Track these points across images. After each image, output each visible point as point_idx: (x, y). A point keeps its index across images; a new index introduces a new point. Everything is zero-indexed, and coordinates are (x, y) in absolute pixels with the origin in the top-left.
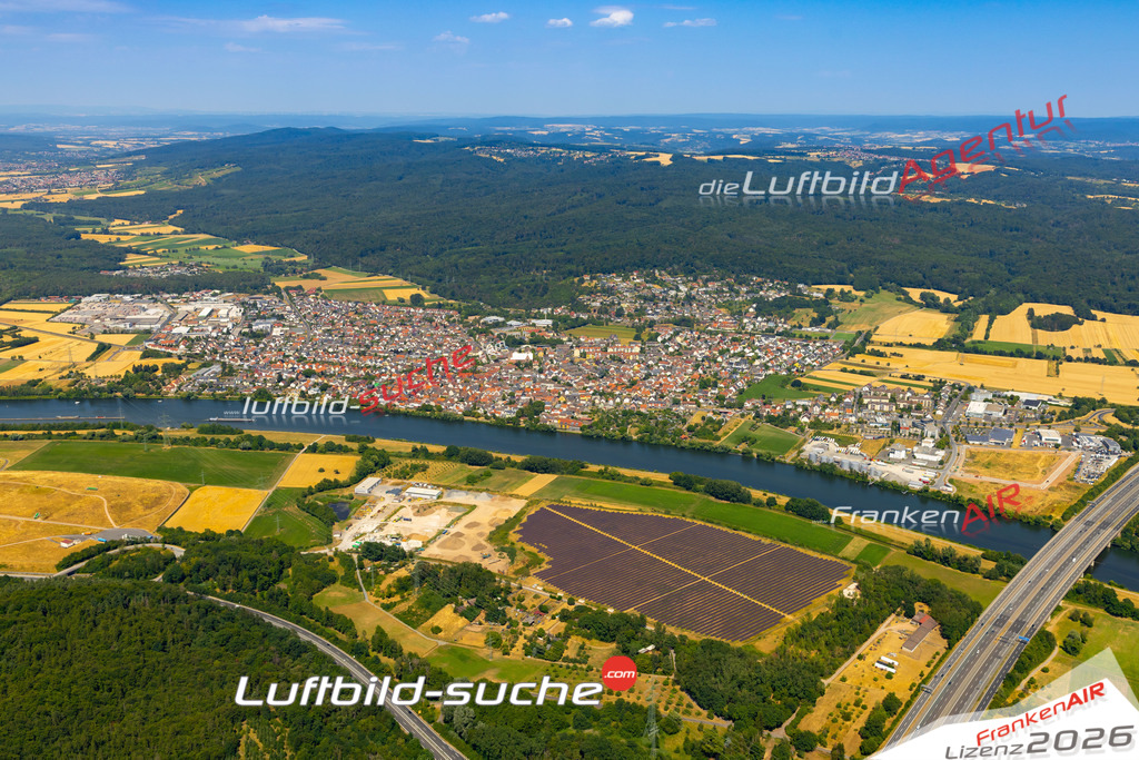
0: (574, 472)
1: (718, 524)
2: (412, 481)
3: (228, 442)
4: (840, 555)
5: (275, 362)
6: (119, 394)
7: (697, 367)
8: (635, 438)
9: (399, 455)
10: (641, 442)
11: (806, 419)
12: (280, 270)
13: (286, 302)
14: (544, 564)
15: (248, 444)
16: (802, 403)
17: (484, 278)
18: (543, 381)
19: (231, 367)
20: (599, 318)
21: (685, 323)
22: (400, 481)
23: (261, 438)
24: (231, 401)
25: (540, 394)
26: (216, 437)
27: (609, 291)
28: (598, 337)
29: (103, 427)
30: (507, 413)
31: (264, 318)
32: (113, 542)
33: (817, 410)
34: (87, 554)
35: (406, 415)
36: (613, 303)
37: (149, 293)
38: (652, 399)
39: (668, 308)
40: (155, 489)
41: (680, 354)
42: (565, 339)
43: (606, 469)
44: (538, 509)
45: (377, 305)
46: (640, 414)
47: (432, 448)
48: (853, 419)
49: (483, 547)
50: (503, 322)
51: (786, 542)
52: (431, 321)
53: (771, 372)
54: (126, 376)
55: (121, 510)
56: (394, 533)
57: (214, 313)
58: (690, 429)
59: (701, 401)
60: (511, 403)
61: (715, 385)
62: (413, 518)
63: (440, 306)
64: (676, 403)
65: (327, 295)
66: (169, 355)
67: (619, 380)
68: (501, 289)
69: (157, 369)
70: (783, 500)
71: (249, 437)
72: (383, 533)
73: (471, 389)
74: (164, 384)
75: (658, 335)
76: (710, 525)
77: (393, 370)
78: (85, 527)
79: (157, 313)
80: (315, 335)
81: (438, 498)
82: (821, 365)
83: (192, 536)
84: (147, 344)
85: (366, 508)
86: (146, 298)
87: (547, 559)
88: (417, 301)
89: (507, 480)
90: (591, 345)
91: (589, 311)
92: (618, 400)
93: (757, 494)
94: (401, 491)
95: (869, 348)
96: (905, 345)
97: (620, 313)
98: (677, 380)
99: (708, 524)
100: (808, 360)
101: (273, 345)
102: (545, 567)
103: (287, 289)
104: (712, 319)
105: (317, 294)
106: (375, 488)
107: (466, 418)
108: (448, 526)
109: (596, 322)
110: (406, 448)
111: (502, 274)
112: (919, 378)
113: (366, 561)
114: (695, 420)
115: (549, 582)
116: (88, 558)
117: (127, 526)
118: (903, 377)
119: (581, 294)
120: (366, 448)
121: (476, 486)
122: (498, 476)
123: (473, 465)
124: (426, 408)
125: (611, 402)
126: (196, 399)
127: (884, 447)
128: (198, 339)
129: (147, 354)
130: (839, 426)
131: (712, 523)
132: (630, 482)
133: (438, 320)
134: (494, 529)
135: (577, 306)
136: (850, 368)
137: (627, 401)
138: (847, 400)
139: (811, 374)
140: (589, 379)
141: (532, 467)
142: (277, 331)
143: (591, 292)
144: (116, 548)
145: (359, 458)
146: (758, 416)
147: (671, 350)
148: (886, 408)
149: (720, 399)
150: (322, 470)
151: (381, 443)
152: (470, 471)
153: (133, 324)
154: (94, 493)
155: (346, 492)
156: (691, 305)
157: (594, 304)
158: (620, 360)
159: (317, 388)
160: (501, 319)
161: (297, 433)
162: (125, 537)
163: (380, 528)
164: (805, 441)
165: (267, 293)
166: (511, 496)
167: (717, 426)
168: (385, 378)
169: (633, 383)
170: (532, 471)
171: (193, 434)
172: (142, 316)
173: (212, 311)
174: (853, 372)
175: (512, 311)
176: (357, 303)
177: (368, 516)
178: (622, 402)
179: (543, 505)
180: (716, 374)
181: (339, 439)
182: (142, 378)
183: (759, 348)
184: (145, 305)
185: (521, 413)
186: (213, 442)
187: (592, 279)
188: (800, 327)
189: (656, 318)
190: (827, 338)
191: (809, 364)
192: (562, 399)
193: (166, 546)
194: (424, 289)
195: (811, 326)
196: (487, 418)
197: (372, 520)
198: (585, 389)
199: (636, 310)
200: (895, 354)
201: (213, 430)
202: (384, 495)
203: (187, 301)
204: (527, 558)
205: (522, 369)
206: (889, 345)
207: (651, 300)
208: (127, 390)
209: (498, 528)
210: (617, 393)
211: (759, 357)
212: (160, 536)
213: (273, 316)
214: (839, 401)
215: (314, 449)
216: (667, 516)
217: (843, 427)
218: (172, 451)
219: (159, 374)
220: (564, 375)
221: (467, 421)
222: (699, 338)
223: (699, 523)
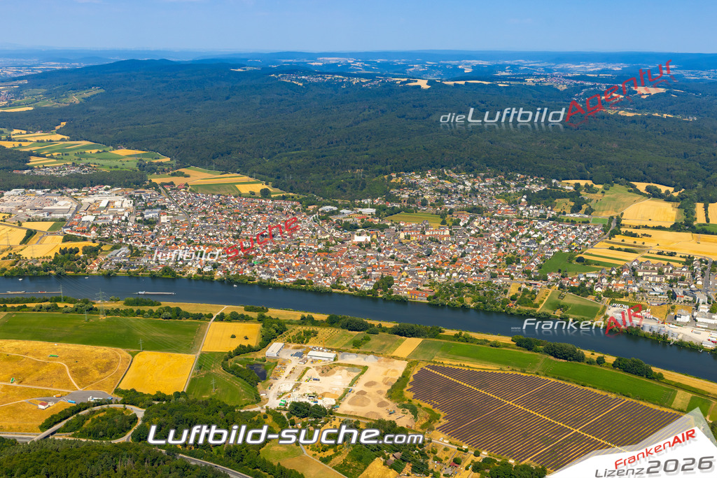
0: (435, 336)
1: (568, 381)
2: (309, 345)
3: (151, 312)
4: (672, 406)
5: (170, 244)
6: (52, 272)
7: (498, 246)
8: (472, 306)
9: (290, 322)
10: (477, 309)
11: (599, 289)
12: (153, 169)
13: (164, 195)
14: (441, 419)
15: (168, 314)
16: (591, 276)
17: (313, 176)
18: (384, 259)
19: (136, 248)
20: (409, 207)
21: (476, 211)
22: (299, 345)
23: (178, 309)
24: (143, 277)
25: (387, 270)
26: (142, 308)
27: (413, 186)
28: (414, 222)
29: (47, 301)
30: (366, 286)
31: (151, 208)
32: (82, 404)
33: (605, 281)
34: (64, 415)
35: (285, 288)
36: (418, 195)
37: (55, 188)
38: (474, 273)
39: (460, 199)
40: (105, 356)
41: (481, 236)
42: (389, 224)
43: (460, 334)
44: (419, 369)
45: (235, 197)
46: (468, 286)
47: (317, 317)
48: (636, 289)
49: (388, 404)
50: (337, 211)
51: (628, 396)
52: (281, 210)
53: (556, 250)
54: (56, 257)
55: (81, 374)
56: (309, 392)
57: (111, 204)
58: (513, 299)
59: (513, 274)
60: (367, 278)
61: (518, 262)
62: (320, 378)
63: (284, 198)
64: (494, 276)
65: (193, 189)
66: (85, 239)
67: (443, 258)
68: (328, 184)
69: (78, 252)
70: (610, 359)
71: (168, 309)
72: (300, 392)
73: (332, 266)
74: (87, 264)
75: (459, 221)
76: (562, 382)
77: (265, 250)
78: (55, 389)
79: (66, 205)
80: (194, 222)
81: (335, 360)
82: (592, 244)
83: (147, 398)
84: (65, 230)
85: (280, 369)
86: (54, 192)
87: (442, 414)
88: (265, 194)
89: (384, 343)
90: (411, 229)
91: (400, 202)
92: (448, 274)
93: (587, 354)
94: (302, 353)
95: (623, 230)
96: (649, 228)
97: (424, 203)
98: (488, 257)
99: (560, 381)
100: (582, 241)
101: (164, 230)
102: (444, 422)
103: (163, 185)
104: (495, 207)
105: (186, 189)
106: (281, 351)
107: (334, 290)
108: (351, 385)
109: (408, 210)
110: (295, 316)
111: (327, 172)
112: (672, 254)
113: (294, 418)
114: (513, 290)
115: (452, 435)
116: (65, 419)
117: (89, 389)
118: (659, 253)
119: (391, 188)
120: (264, 317)
121: (361, 349)
122: (375, 341)
123: (352, 330)
124: (300, 282)
125: (443, 276)
126: (115, 276)
127: (669, 312)
128: (104, 226)
129: (67, 239)
130: (627, 295)
131: (563, 380)
132: (481, 344)
133: (286, 210)
134: (390, 387)
135: (390, 198)
136: (616, 246)
137: (455, 275)
138: (625, 273)
139: (587, 251)
140: (419, 257)
141: (401, 332)
142: (164, 219)
143: (399, 187)
144: (85, 409)
145: (259, 325)
146: (562, 287)
147: (473, 232)
148: (658, 280)
149: (527, 273)
150: (233, 337)
151: (273, 313)
152: (351, 335)
153: (50, 213)
154: (56, 360)
155: (259, 355)
156: (476, 196)
157: (403, 196)
158: (437, 241)
159: (210, 266)
160: (335, 208)
161: (204, 305)
162: (91, 399)
163: (297, 387)
164: (605, 307)
165: (147, 188)
166: (393, 357)
167: (533, 296)
168: (260, 257)
169: (454, 261)
170: (401, 335)
171: (120, 305)
172: (55, 207)
173: (109, 202)
174: (619, 250)
175: (340, 202)
176: (219, 195)
177: (283, 377)
178: (451, 275)
179: (422, 365)
180: (515, 253)
181: (240, 310)
182: (69, 258)
183: (540, 230)
184: (56, 198)
185: (377, 286)
186: (139, 313)
187: (398, 176)
188: (564, 213)
189: (452, 206)
190: (588, 222)
191: (583, 244)
192: (405, 274)
193: (127, 406)
194: (267, 184)
195: (572, 212)
196: (350, 290)
197: (287, 381)
198: (419, 265)
199: (437, 201)
200: (645, 235)
201: (137, 303)
202: (290, 358)
203: (87, 195)
204: (428, 414)
205: (364, 249)
206: (637, 228)
207: (446, 193)
208: (59, 269)
209: (393, 387)
210: (445, 268)
211: (543, 239)
212: (120, 399)
213: (158, 206)
214: (619, 274)
215: (221, 318)
216: (525, 375)
217: (631, 295)
218: (108, 320)
219: (81, 254)
220: (398, 254)
221: (334, 293)
222: (491, 223)
223: (553, 380)
